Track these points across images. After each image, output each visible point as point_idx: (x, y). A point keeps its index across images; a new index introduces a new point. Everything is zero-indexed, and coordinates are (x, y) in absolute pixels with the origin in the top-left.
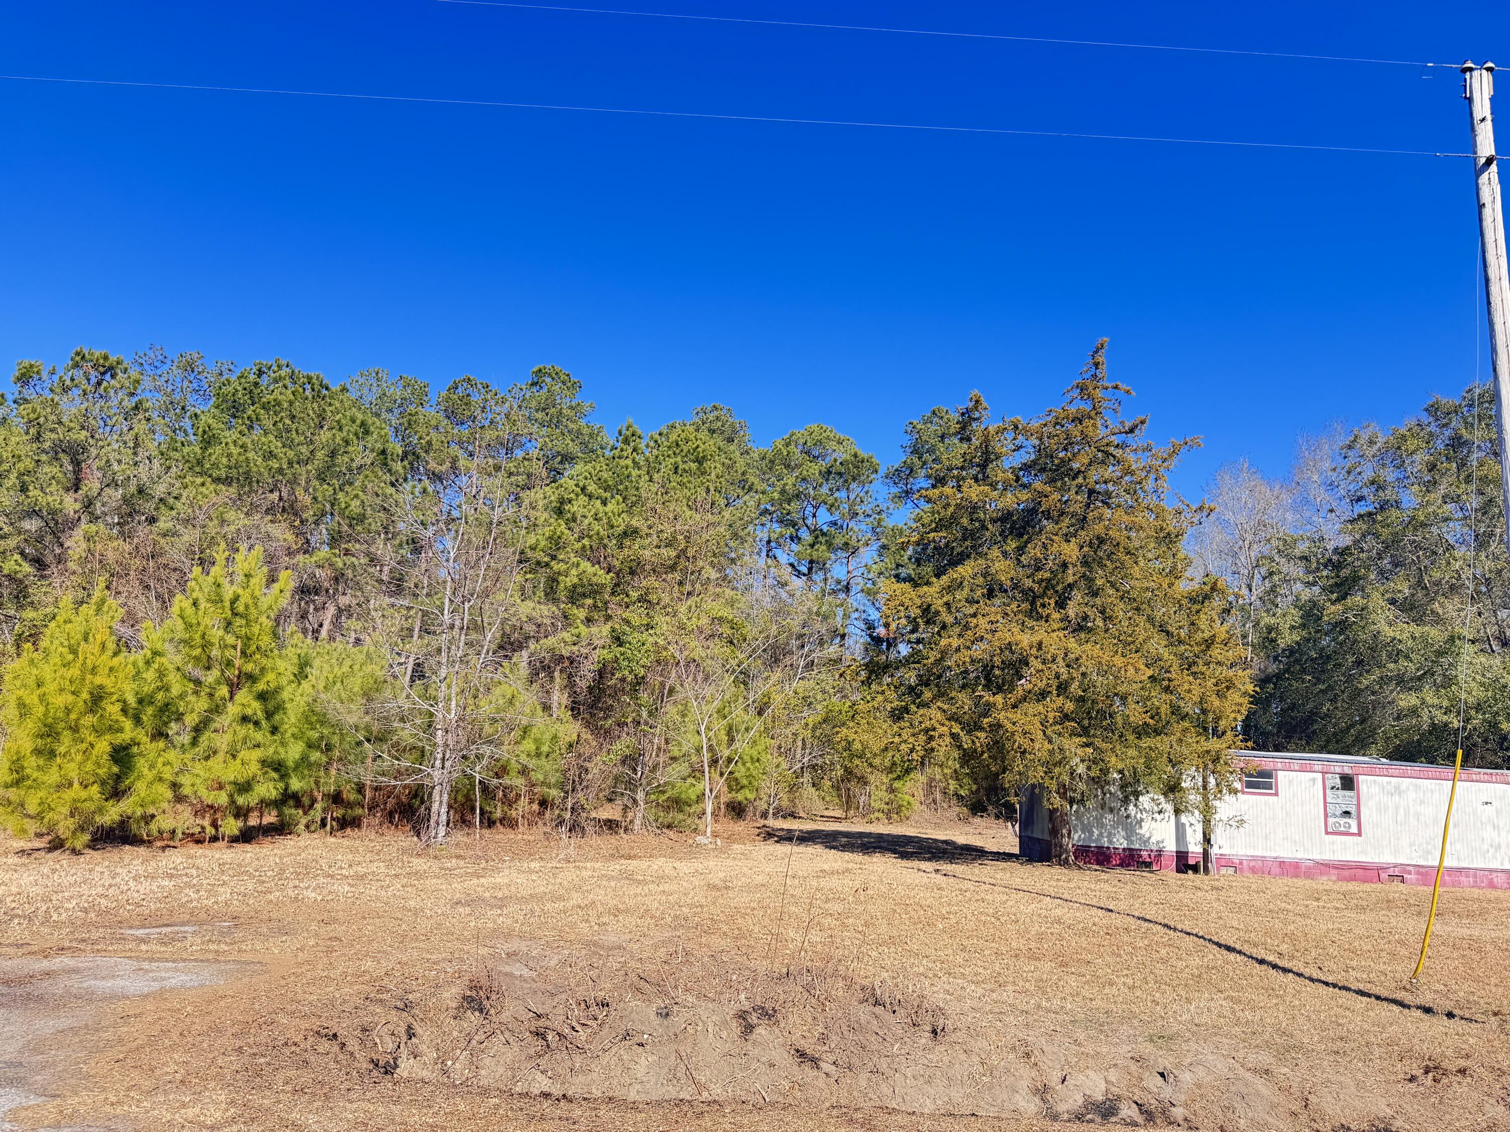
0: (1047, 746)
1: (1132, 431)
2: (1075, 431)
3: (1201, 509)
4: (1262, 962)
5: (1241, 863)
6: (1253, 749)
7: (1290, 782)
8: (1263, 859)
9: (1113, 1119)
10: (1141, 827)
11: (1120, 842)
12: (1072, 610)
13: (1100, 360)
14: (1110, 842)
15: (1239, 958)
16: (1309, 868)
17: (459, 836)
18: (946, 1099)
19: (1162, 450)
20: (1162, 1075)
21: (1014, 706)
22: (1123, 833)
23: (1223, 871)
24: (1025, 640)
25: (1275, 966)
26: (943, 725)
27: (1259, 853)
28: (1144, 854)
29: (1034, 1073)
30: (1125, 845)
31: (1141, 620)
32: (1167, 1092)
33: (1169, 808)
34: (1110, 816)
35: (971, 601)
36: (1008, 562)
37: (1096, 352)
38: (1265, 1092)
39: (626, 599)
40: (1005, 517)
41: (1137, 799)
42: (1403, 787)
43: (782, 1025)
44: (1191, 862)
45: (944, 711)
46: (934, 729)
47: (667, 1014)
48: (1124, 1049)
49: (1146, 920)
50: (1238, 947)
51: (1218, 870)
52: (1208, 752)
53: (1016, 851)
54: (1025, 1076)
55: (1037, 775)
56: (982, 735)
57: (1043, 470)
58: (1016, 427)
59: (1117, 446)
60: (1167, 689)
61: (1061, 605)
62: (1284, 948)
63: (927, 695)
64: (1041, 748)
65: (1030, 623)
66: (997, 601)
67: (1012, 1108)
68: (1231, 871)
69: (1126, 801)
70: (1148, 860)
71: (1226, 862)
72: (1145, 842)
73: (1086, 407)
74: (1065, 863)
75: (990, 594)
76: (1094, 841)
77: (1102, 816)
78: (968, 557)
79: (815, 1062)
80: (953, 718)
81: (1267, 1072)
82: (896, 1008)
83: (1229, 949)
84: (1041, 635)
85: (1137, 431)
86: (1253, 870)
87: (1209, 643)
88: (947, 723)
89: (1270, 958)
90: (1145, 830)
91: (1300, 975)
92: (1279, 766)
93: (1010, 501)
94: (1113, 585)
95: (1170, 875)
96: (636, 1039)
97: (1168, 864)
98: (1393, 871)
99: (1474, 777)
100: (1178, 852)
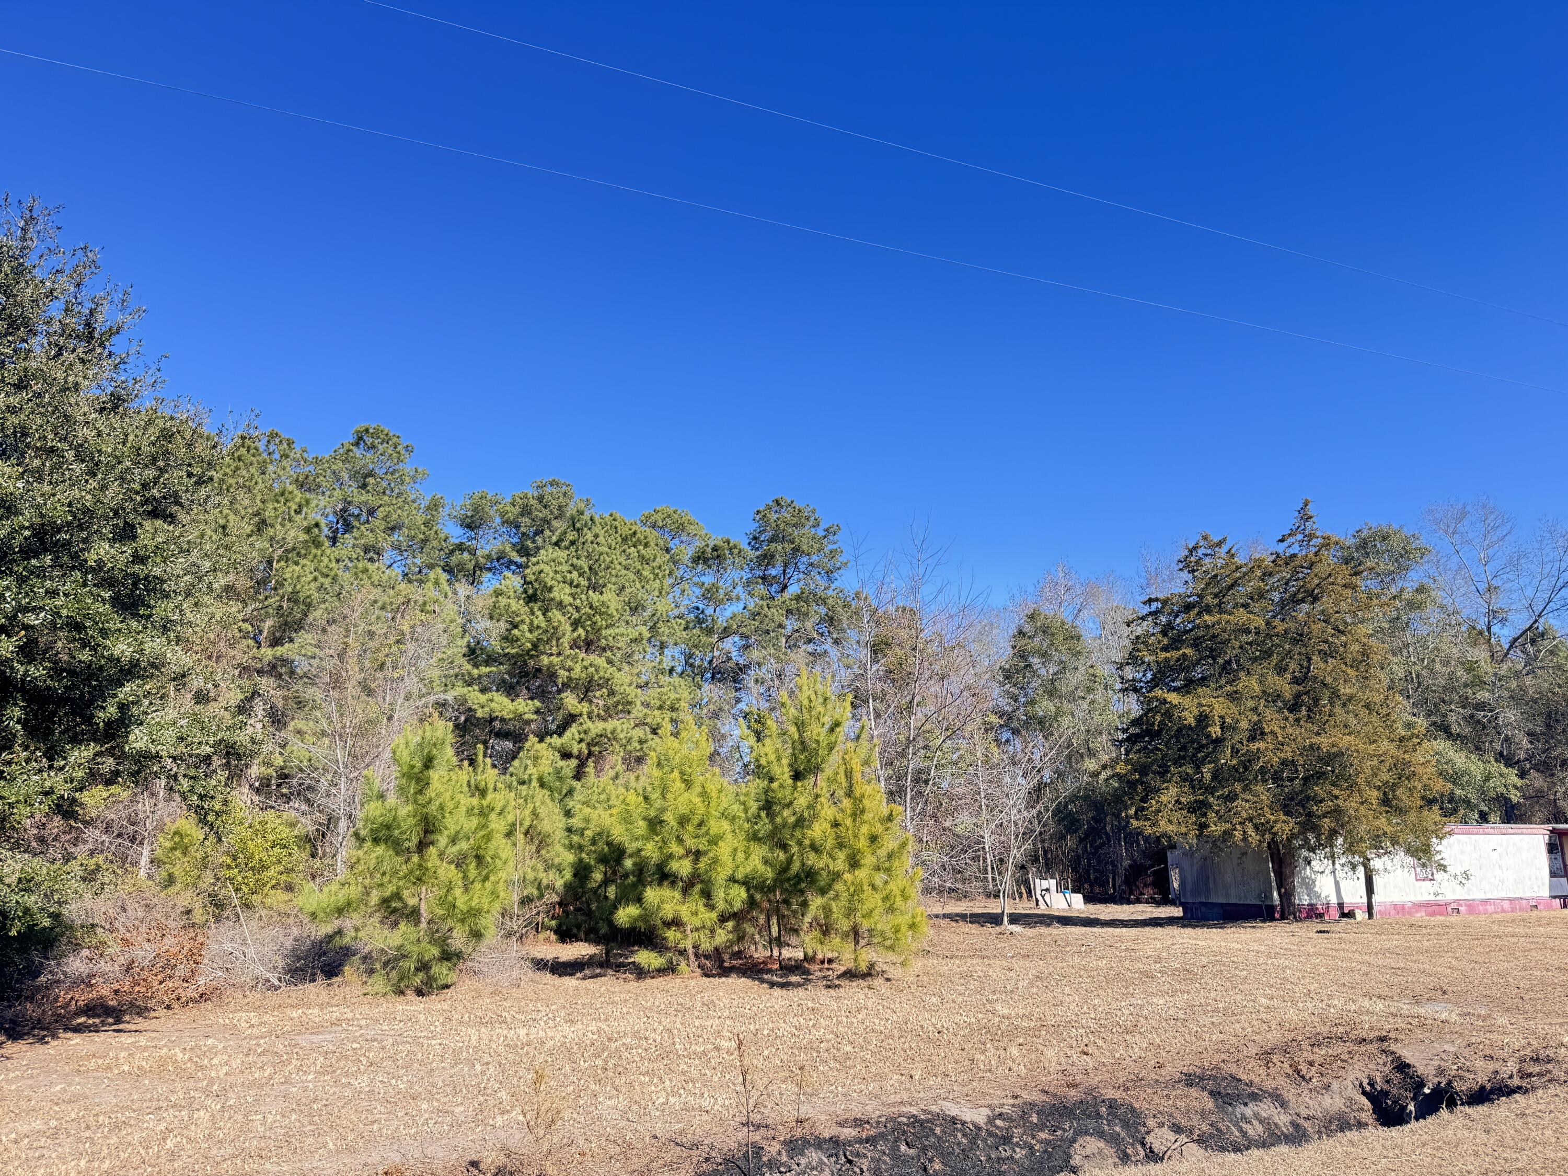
10: (1314, 886)
11: (1306, 899)
14: (1300, 900)
16: (1410, 908)
28: (1319, 907)
30: (1308, 902)
70: (1322, 912)
72: (1319, 898)
90: (1317, 888)
97: (1335, 914)
98: (1454, 906)
99: (1486, 831)
100: (1339, 904)
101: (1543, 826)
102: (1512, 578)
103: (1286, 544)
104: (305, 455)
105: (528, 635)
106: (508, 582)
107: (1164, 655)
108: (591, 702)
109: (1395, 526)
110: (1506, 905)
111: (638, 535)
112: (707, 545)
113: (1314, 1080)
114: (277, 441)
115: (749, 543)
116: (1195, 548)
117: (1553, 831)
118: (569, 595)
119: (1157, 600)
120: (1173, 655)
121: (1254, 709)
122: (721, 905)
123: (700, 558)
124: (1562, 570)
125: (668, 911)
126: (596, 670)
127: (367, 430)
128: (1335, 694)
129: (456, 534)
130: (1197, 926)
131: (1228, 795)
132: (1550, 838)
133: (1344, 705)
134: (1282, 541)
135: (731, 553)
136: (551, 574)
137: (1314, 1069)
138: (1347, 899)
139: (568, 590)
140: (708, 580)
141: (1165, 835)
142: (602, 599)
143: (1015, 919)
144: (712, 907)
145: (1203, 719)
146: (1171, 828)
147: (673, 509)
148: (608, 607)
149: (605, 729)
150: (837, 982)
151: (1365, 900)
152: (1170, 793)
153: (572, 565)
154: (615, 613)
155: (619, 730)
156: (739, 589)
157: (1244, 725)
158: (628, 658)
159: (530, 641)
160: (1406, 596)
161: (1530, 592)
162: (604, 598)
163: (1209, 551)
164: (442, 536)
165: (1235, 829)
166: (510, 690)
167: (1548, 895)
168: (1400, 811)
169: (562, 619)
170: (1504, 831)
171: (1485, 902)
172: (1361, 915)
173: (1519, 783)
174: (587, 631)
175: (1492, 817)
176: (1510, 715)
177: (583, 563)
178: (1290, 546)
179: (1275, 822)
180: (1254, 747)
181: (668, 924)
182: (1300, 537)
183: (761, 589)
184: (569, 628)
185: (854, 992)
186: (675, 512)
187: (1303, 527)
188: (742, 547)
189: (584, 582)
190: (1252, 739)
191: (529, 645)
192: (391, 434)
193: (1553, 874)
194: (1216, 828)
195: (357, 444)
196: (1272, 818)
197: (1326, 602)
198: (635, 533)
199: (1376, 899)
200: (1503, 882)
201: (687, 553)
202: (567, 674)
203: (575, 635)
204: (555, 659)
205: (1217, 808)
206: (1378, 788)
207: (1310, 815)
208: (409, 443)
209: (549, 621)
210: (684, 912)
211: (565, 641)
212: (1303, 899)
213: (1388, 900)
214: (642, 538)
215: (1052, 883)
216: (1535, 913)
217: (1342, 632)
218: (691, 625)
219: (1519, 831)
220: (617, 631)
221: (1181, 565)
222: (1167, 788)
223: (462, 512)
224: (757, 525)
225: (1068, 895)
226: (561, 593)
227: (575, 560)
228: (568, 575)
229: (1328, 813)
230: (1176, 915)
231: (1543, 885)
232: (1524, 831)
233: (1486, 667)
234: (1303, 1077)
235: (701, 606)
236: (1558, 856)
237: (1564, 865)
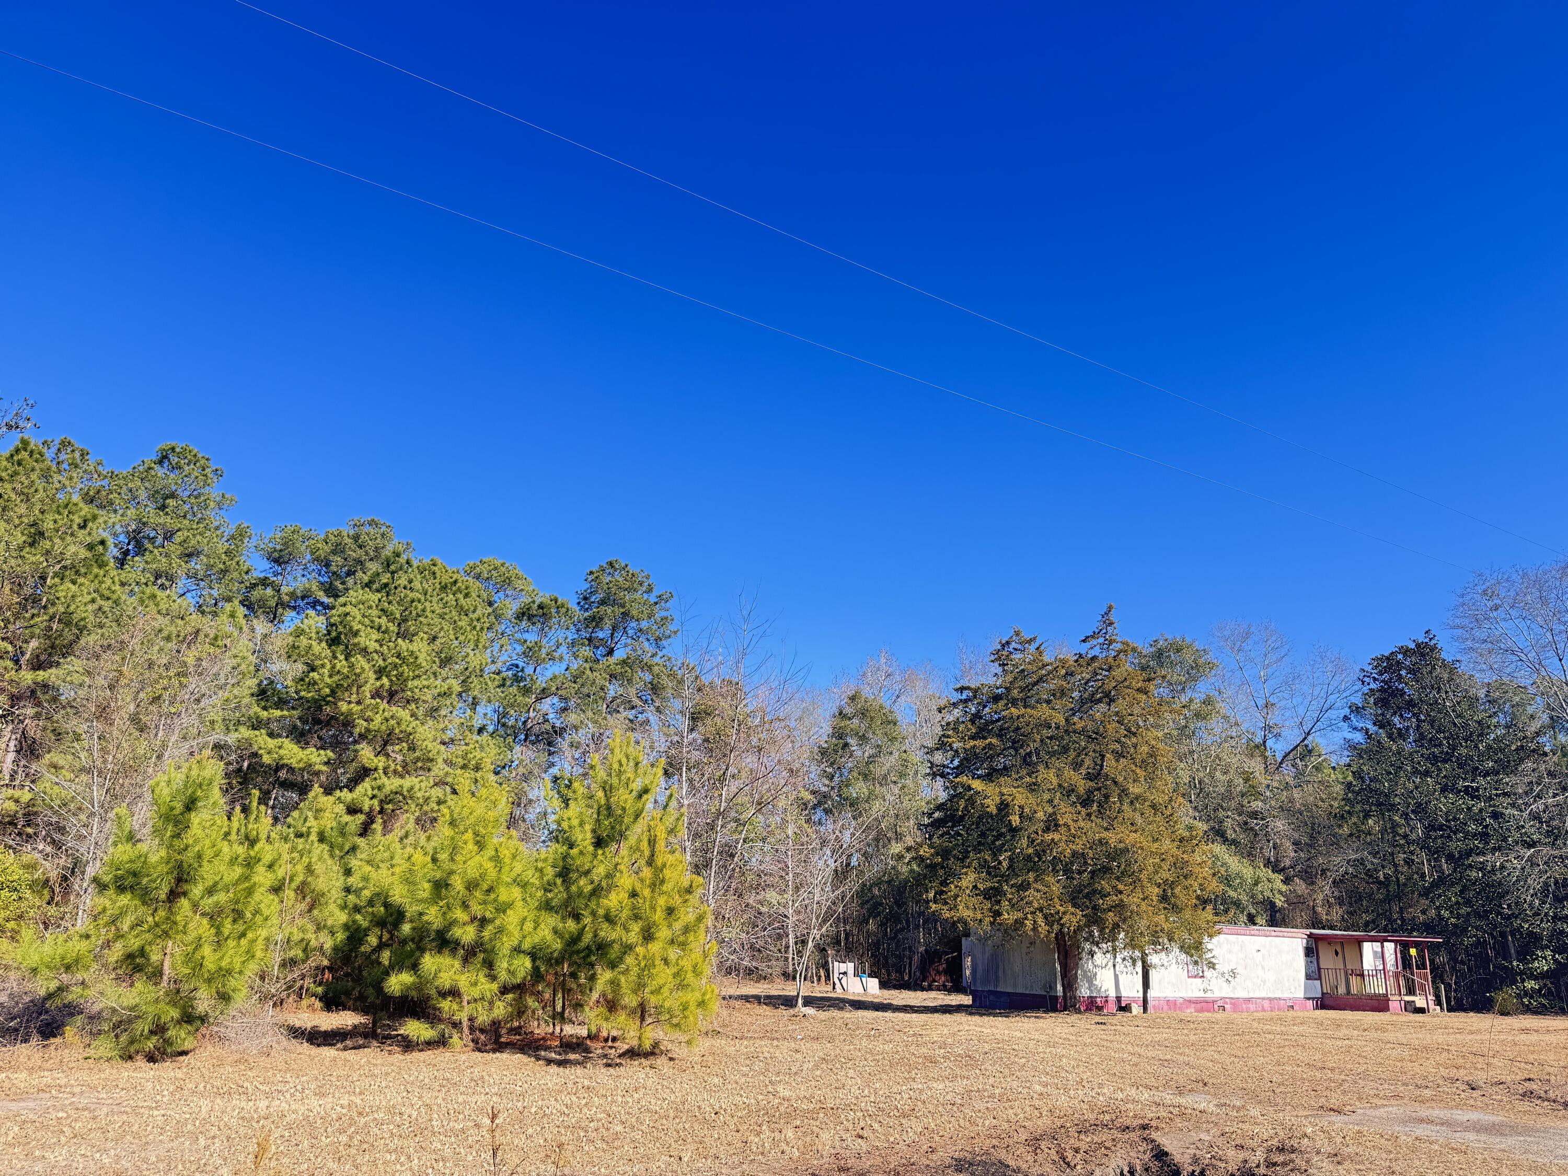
10: (1096, 979)
11: (1086, 992)
16: (1181, 1004)
22: (1087, 985)
28: (1098, 1000)
30: (1088, 994)
44: (1123, 1004)
70: (1101, 1005)
72: (1098, 991)
90: (1098, 981)
97: (1112, 1007)
98: (1220, 1003)
99: (1253, 932)
100: (1117, 997)
101: (1302, 930)
102: (1286, 696)
103: (1088, 645)
104: (100, 468)
105: (328, 680)
106: (311, 622)
107: (972, 743)
108: (387, 755)
109: (1188, 640)
110: (1266, 1004)
111: (459, 584)
112: (534, 602)
113: (1078, 1167)
114: (69, 450)
115: (579, 603)
116: (1008, 643)
117: (1310, 936)
118: (376, 641)
119: (968, 688)
120: (979, 743)
121: (1050, 801)
122: (503, 976)
123: (524, 614)
124: (1330, 692)
125: (445, 980)
126: (398, 723)
127: (173, 449)
128: (1124, 792)
129: (260, 567)
130: (984, 1014)
131: (1022, 883)
132: (1308, 942)
133: (1132, 802)
134: (1084, 641)
135: (558, 612)
136: (359, 617)
137: (1079, 1156)
138: (1124, 993)
139: (375, 636)
140: (531, 638)
141: (960, 920)
142: (411, 648)
143: (808, 1001)
144: (493, 978)
145: (1004, 807)
146: (966, 914)
147: (502, 561)
148: (416, 658)
149: (401, 786)
150: (618, 1061)
151: (1141, 995)
152: (968, 879)
153: (382, 610)
154: (424, 664)
155: (417, 787)
156: (563, 649)
157: (1040, 815)
158: (433, 712)
159: (329, 686)
160: (1195, 706)
161: (1301, 711)
162: (414, 647)
163: (1019, 647)
164: (245, 569)
165: (1026, 919)
166: (300, 736)
167: (1303, 996)
168: (1176, 909)
169: (367, 666)
170: (1268, 933)
171: (1248, 1000)
172: (1136, 1009)
173: (1284, 888)
174: (391, 681)
175: (1259, 920)
176: (1280, 825)
177: (396, 610)
178: (1092, 648)
179: (1064, 913)
180: (1049, 837)
181: (443, 994)
182: (1101, 640)
183: (586, 651)
184: (372, 676)
185: (635, 1071)
186: (503, 565)
187: (1104, 631)
188: (570, 606)
189: (393, 628)
190: (1047, 829)
191: (327, 691)
192: (200, 456)
193: (1308, 977)
194: (1009, 917)
195: (160, 462)
196: (1062, 909)
197: (1120, 705)
198: (455, 582)
199: (1151, 994)
200: (1264, 982)
201: (511, 607)
202: (365, 724)
203: (378, 684)
204: (356, 708)
205: (1011, 896)
206: (1159, 886)
207: (1096, 908)
208: (219, 467)
209: (352, 666)
210: (463, 983)
211: (367, 690)
212: (1084, 991)
213: (1162, 995)
214: (463, 587)
215: (850, 967)
216: (1291, 1013)
217: (1134, 734)
218: (508, 683)
219: (1281, 934)
220: (425, 683)
221: (993, 658)
222: (966, 874)
223: (271, 545)
224: (588, 585)
225: (864, 979)
226: (368, 639)
227: (386, 604)
228: (377, 620)
229: (1112, 907)
230: (966, 1003)
231: (1300, 986)
232: (1285, 934)
233: (1261, 778)
234: (1068, 1164)
235: (521, 664)
236: (1314, 959)
237: (1319, 969)
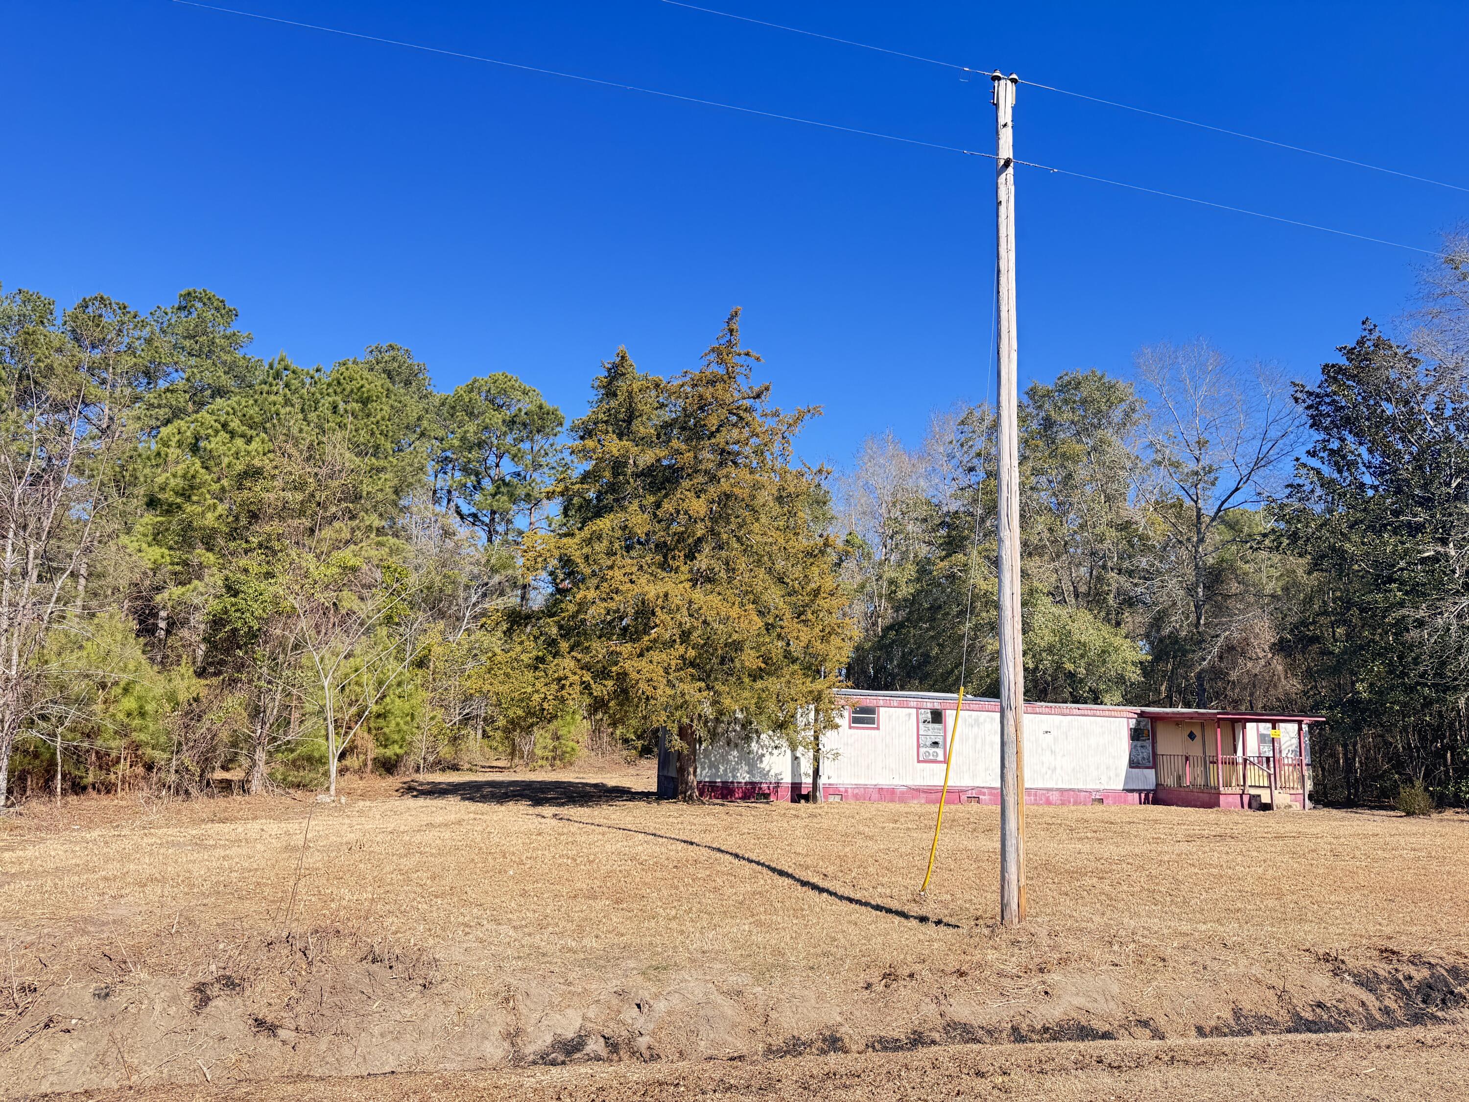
0: (670, 691)
1: (758, 396)
2: (708, 392)
3: (820, 471)
4: (804, 884)
5: (846, 791)
6: (852, 688)
7: (890, 717)
8: (865, 787)
9: (577, 1055)
10: (761, 762)
11: (743, 776)
12: (703, 562)
13: (735, 327)
14: (734, 776)
15: (787, 881)
16: (902, 793)
17: (37, 806)
18: (412, 1054)
19: (788, 416)
20: (639, 1006)
21: (641, 655)
22: (746, 768)
23: (831, 799)
24: (652, 591)
25: (814, 887)
26: (575, 674)
27: (862, 781)
28: (764, 786)
29: (510, 1018)
30: (747, 779)
31: (761, 573)
32: (640, 1022)
33: (785, 743)
34: (735, 753)
35: (611, 553)
36: (645, 516)
37: (731, 319)
38: (729, 1012)
39: (244, 545)
40: (648, 473)
41: (759, 737)
42: (981, 720)
43: (247, 993)
44: (804, 792)
45: (579, 661)
46: (566, 678)
47: (107, 995)
48: (614, 984)
49: (719, 850)
50: (790, 871)
51: (826, 797)
52: (811, 692)
53: (654, 789)
54: (501, 1020)
55: (660, 719)
56: (610, 683)
57: (683, 428)
58: (657, 386)
59: (745, 410)
60: (779, 636)
61: (691, 556)
62: (830, 870)
63: (564, 645)
64: (663, 693)
65: (662, 574)
66: (633, 553)
67: (478, 1055)
68: (838, 799)
69: (748, 739)
70: (767, 791)
71: (833, 791)
72: (765, 775)
73: (721, 371)
74: (688, 800)
75: (628, 548)
76: (719, 777)
77: (728, 753)
78: (611, 510)
79: (272, 1029)
80: (586, 667)
81: (739, 993)
82: (393, 964)
83: (781, 873)
84: (669, 587)
85: (763, 397)
86: (856, 797)
87: (816, 593)
88: (579, 672)
89: (815, 880)
90: (765, 764)
91: (831, 893)
92: (881, 703)
93: (647, 458)
94: (739, 539)
95: (783, 803)
96: (63, 1026)
97: (786, 795)
98: (971, 793)
99: (1038, 710)
100: (793, 783)
101: (1125, 708)
110: (1054, 797)
117: (1142, 715)
132: (1138, 723)
167: (1121, 787)
193: (1134, 764)
200: (1056, 770)
213: (871, 782)
216: (1099, 807)
219: (1090, 712)
231: (1117, 775)
236: (1148, 744)
237: (1155, 754)
